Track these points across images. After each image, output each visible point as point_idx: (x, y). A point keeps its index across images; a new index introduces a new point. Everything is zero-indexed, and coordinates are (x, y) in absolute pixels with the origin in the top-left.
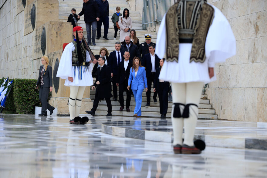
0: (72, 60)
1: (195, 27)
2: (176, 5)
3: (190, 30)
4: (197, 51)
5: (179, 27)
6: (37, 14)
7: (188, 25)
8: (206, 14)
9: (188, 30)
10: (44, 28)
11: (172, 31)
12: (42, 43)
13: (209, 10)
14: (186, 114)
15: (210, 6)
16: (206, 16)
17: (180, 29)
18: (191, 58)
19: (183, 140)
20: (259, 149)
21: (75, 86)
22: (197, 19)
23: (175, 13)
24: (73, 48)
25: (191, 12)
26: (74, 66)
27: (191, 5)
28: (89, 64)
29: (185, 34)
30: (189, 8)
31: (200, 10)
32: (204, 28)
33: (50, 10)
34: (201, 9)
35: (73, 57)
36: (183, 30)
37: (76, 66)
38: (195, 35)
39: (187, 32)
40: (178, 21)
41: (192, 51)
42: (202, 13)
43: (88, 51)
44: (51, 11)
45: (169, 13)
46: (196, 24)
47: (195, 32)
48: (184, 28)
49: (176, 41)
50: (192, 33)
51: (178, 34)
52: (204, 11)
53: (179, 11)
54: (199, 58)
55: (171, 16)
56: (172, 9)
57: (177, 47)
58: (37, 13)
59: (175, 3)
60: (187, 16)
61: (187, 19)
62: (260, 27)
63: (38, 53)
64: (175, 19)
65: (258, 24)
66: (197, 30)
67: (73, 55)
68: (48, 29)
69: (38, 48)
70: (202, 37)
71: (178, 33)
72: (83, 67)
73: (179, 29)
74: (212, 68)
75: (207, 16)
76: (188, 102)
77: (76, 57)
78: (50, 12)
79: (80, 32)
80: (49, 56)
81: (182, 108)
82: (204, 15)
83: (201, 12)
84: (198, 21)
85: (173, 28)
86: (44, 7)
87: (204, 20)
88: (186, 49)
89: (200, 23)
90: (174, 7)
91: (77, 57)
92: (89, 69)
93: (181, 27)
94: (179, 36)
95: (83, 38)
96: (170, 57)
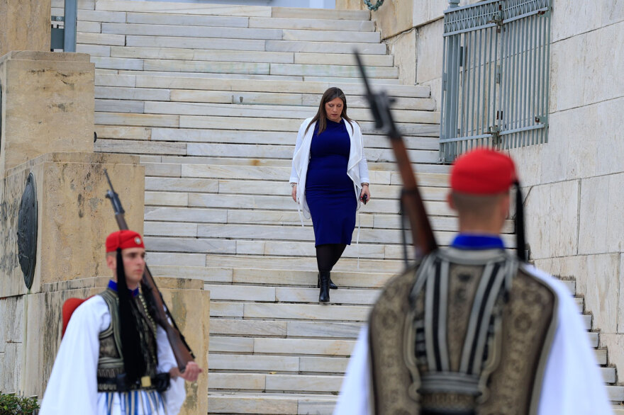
0: (100, 367)
1: (482, 369)
2: (410, 278)
3: (462, 376)
5: (419, 366)
6: (7, 116)
7: (455, 359)
8: (524, 316)
9: (454, 377)
10: (30, 179)
12: (20, 241)
13: (538, 299)
15: (542, 285)
16: (523, 324)
17: (423, 371)
22: (490, 334)
23: (403, 309)
24: (103, 317)
25: (466, 309)
26: (107, 391)
28: (168, 384)
29: (444, 394)
30: (460, 292)
31: (501, 300)
32: (517, 370)
33: (58, 101)
34: (506, 296)
35: (102, 354)
36: (434, 376)
37: (113, 391)
38: (483, 398)
39: (450, 384)
40: (417, 343)
42: (510, 312)
43: (165, 327)
44: (63, 102)
45: (382, 308)
46: (485, 357)
47: (482, 387)
48: (439, 368)
50: (470, 389)
51: (415, 395)
52: (518, 305)
53: (419, 304)
55: (390, 321)
56: (391, 292)
58: (7, 112)
60: (452, 324)
61: (452, 337)
63: (10, 273)
64: (402, 333)
66: (489, 381)
67: (101, 345)
68: (45, 182)
69: (8, 254)
70: (510, 406)
71: (418, 391)
72: (142, 395)
73: (421, 373)
75: (530, 324)
77: (114, 353)
78: (61, 106)
79: (133, 255)
80: (46, 295)
82: (517, 321)
83: (506, 308)
84: (494, 344)
85: (395, 369)
86: (37, 88)
87: (518, 341)
89: (503, 353)
90: (400, 283)
91: (118, 356)
92: (170, 402)
93: (427, 364)
94: (420, 402)
95: (144, 276)
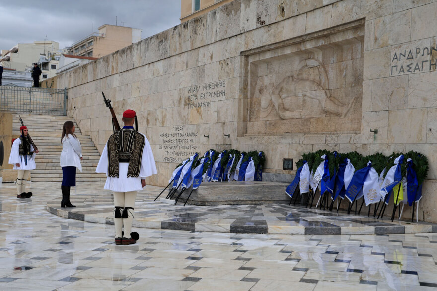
0: (19, 151)
1: (130, 151)
4: (133, 168)
5: (118, 151)
11: (113, 154)
13: (141, 138)
14: (125, 215)
15: (141, 135)
18: (128, 174)
19: (123, 233)
20: (171, 229)
21: (21, 170)
22: (132, 144)
23: (115, 140)
24: (20, 142)
25: (127, 140)
26: (21, 155)
27: (127, 134)
28: (33, 154)
29: (123, 156)
30: (126, 137)
31: (133, 138)
32: (137, 151)
34: (135, 137)
38: (131, 156)
39: (125, 154)
40: (118, 147)
41: (129, 169)
45: (110, 141)
48: (122, 151)
49: (117, 162)
50: (128, 155)
53: (118, 139)
54: (134, 174)
55: (112, 143)
57: (118, 166)
59: (115, 133)
60: (124, 143)
61: (124, 145)
62: (150, 121)
65: (149, 118)
66: (132, 153)
67: (20, 147)
72: (28, 156)
74: (144, 180)
75: (140, 143)
76: (126, 206)
77: (22, 148)
79: (25, 130)
81: (122, 210)
82: (137, 142)
83: (135, 139)
84: (133, 146)
87: (137, 146)
88: (124, 167)
89: (134, 148)
90: (114, 136)
93: (120, 150)
95: (27, 134)
96: (112, 174)
